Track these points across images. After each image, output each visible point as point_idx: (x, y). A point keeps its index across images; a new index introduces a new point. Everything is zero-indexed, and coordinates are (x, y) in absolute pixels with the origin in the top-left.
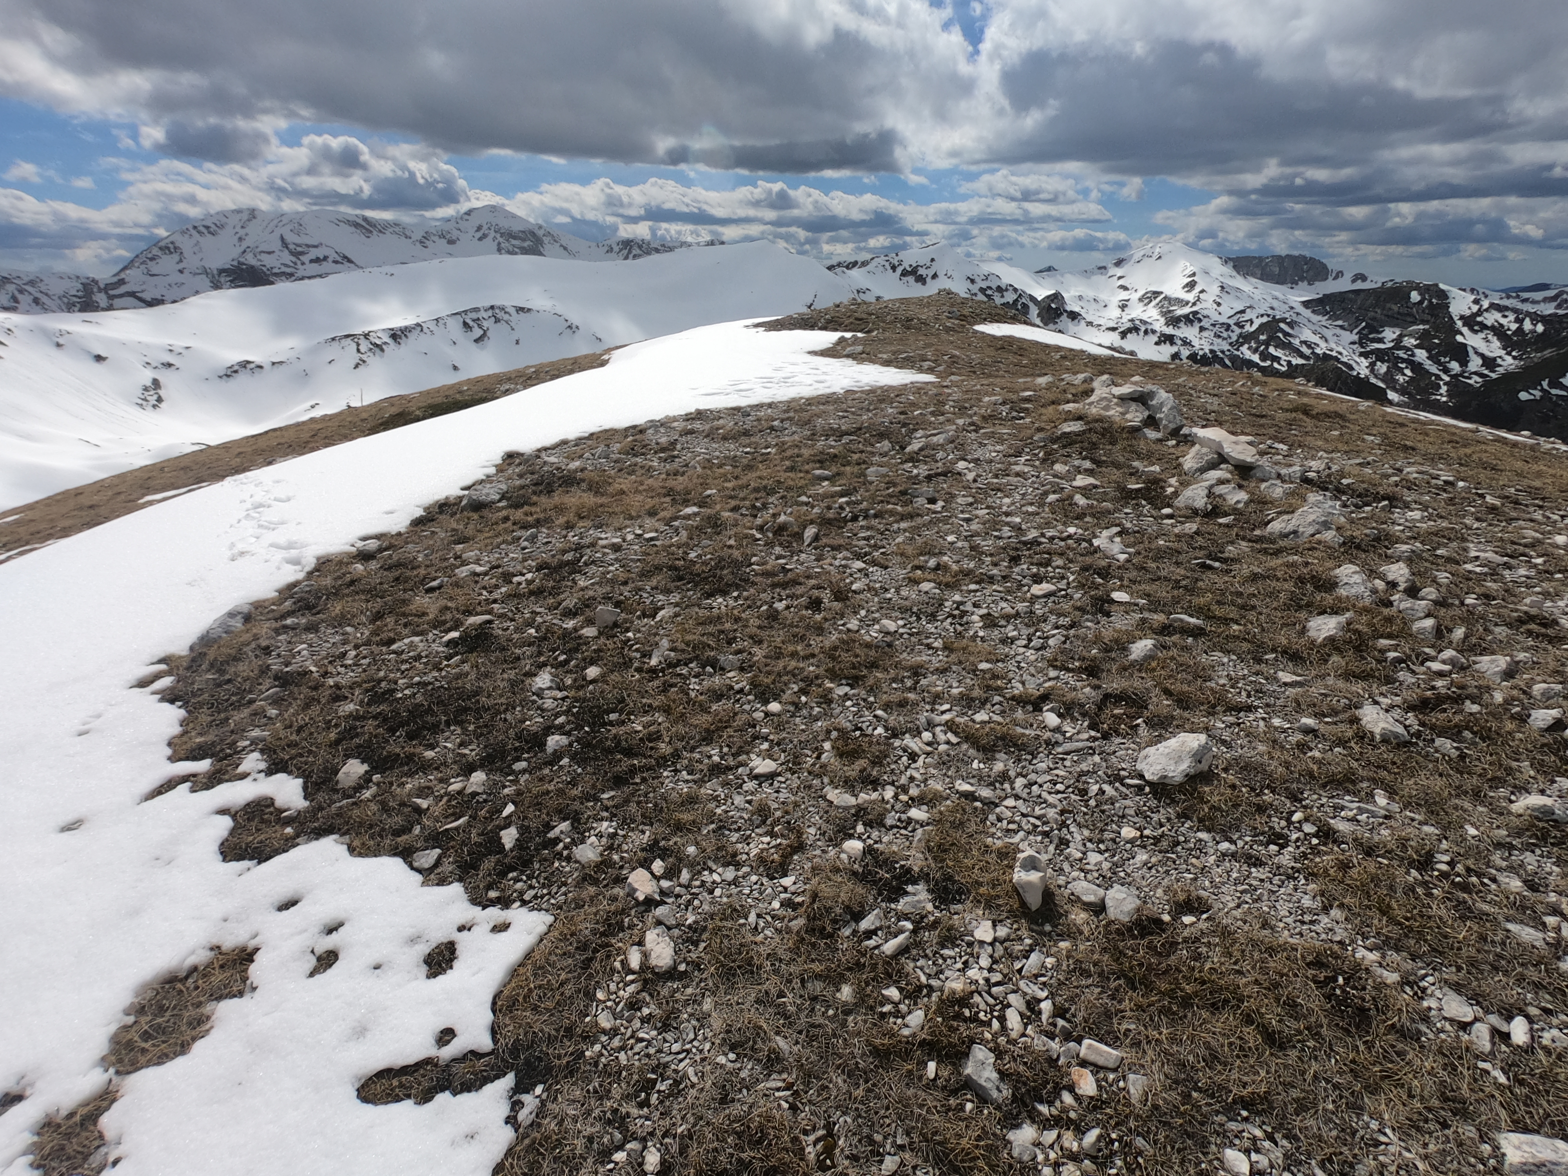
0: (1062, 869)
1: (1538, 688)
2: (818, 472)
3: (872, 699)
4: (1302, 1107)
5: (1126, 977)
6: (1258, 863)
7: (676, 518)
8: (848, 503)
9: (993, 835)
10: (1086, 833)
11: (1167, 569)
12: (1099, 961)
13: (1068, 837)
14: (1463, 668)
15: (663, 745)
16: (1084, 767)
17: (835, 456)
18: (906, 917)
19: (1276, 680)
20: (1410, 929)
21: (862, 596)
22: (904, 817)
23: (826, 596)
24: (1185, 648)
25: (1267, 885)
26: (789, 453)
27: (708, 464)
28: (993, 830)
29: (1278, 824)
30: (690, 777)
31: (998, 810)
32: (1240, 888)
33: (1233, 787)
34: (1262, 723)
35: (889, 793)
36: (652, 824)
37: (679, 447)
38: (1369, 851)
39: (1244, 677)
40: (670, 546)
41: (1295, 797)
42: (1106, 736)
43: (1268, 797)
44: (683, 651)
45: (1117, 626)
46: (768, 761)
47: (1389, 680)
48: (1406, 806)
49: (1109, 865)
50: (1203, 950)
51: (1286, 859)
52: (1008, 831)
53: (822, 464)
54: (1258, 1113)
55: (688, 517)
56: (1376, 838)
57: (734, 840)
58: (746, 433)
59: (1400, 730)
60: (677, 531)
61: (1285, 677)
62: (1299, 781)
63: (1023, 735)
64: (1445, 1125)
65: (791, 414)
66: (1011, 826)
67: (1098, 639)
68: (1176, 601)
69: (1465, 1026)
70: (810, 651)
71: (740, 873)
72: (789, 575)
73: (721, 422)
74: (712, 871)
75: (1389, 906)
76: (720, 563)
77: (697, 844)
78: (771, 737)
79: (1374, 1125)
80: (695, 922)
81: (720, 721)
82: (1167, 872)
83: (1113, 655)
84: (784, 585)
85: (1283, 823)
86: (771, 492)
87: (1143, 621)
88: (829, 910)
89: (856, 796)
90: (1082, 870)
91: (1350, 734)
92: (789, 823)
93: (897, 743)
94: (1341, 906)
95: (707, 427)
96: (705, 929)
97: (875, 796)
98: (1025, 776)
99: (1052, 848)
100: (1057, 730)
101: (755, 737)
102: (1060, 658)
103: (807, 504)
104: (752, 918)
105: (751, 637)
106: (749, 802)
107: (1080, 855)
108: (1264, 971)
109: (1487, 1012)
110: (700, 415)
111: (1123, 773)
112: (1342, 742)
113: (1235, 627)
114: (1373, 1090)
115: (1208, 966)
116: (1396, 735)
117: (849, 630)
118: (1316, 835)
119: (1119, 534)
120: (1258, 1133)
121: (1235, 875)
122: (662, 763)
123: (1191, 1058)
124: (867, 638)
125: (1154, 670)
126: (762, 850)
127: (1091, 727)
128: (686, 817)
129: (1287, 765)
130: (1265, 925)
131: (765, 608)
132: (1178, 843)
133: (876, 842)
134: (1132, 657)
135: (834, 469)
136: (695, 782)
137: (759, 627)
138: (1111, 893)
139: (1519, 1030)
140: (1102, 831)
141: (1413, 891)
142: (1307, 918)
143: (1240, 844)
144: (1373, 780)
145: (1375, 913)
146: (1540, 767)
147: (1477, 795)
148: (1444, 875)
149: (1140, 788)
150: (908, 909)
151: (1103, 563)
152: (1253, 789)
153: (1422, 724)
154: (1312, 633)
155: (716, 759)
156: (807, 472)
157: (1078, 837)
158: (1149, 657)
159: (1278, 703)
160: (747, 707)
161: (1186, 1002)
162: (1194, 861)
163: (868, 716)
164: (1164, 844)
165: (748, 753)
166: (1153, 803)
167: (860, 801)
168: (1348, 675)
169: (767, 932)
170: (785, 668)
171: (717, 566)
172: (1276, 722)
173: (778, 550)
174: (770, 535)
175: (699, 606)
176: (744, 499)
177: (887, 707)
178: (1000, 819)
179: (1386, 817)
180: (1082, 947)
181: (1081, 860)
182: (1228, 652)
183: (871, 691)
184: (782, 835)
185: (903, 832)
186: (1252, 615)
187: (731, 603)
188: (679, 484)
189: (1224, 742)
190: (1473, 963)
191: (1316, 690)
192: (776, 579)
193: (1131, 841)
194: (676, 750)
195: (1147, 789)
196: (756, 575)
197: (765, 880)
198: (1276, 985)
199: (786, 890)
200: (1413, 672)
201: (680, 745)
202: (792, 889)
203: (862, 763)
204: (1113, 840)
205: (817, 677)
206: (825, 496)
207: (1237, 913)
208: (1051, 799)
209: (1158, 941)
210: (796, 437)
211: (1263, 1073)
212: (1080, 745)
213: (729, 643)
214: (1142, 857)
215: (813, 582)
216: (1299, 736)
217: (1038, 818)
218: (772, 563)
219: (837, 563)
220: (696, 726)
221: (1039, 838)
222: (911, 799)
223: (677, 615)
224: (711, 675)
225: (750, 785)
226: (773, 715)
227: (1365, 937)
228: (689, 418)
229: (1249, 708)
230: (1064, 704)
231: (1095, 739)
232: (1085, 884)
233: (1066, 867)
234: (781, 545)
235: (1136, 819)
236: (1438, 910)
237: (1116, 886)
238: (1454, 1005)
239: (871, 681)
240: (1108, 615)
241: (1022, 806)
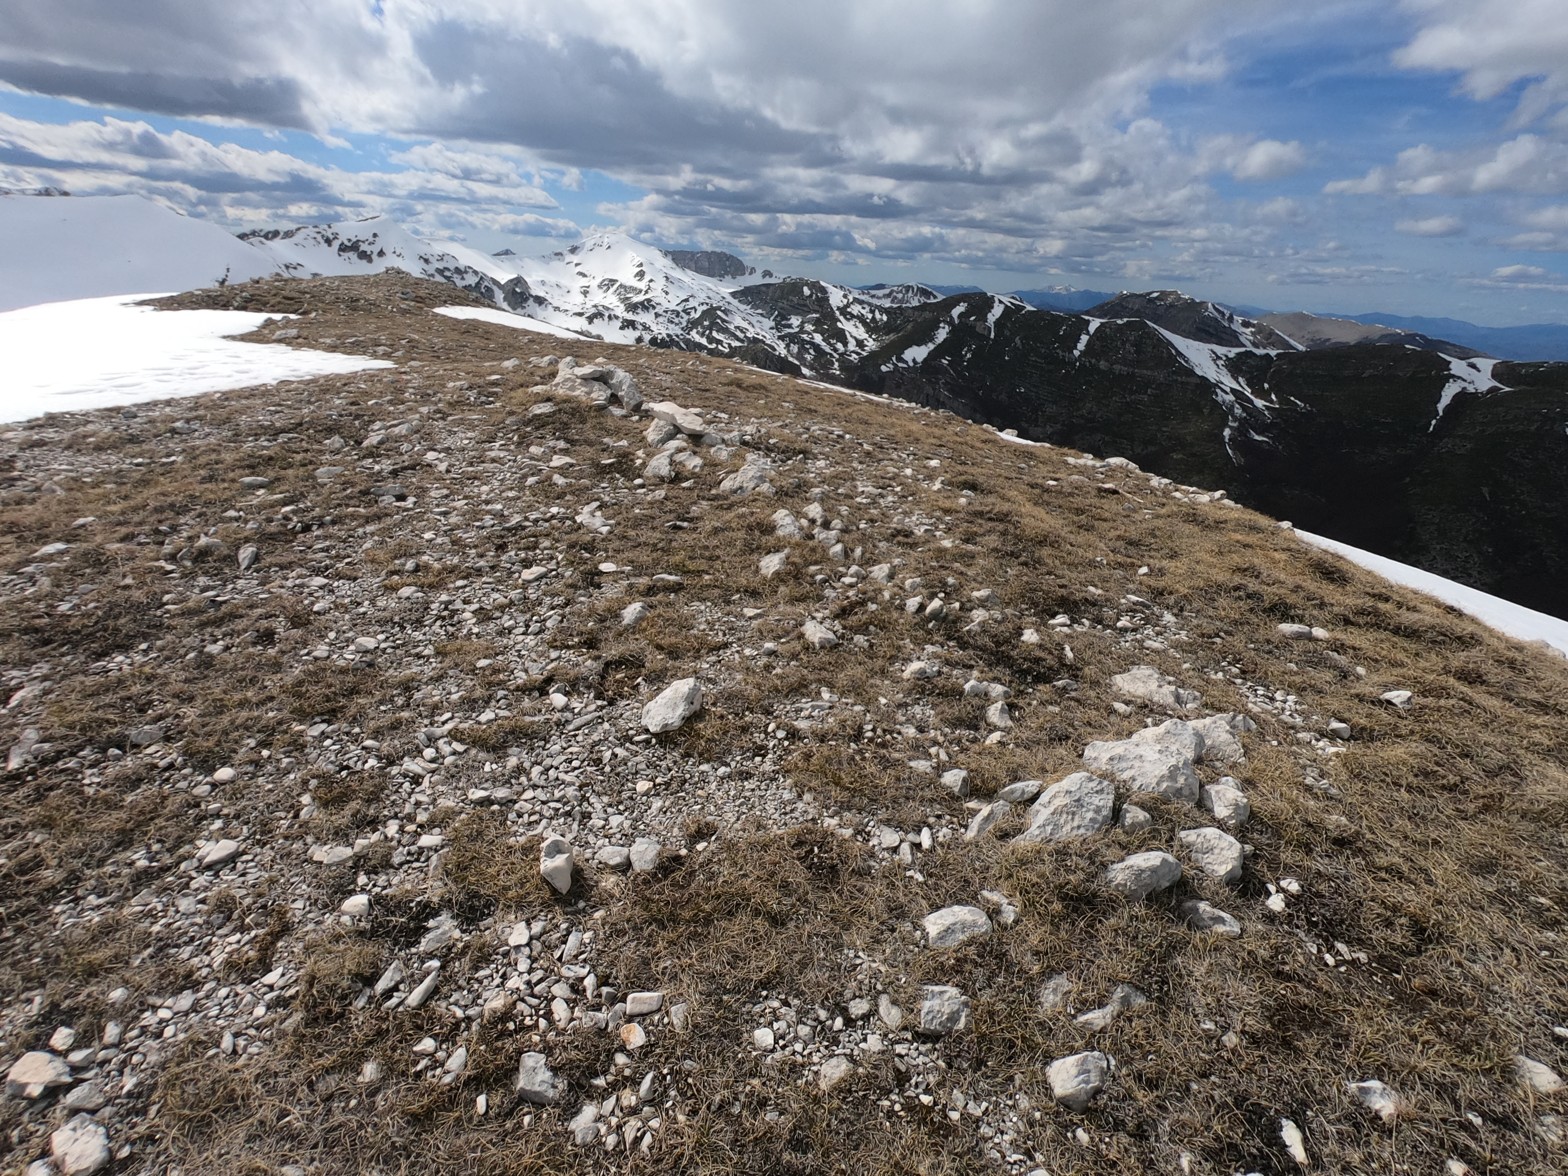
0: (587, 843)
1: (908, 582)
2: (248, 480)
3: (357, 730)
4: (803, 966)
5: (655, 920)
6: (748, 776)
7: (28, 562)
8: (294, 512)
9: (515, 834)
10: (606, 799)
11: (647, 535)
12: (632, 916)
13: (590, 809)
14: (864, 578)
15: (48, 873)
16: (595, 737)
17: (271, 458)
18: (431, 956)
19: (743, 616)
20: (855, 789)
21: (328, 616)
22: (413, 848)
23: (280, 626)
24: (669, 604)
25: (758, 793)
26: (203, 460)
27: (75, 484)
28: (515, 828)
29: (759, 738)
30: (102, 901)
31: (517, 806)
32: (738, 802)
33: (722, 717)
34: (737, 656)
35: (392, 829)
36: (43, 985)
37: (19, 464)
38: (822, 739)
39: (719, 619)
40: (22, 602)
41: (768, 712)
42: (612, 702)
43: (749, 717)
44: (65, 738)
45: (609, 595)
46: (223, 842)
47: (820, 598)
48: (842, 694)
49: (629, 822)
50: (715, 868)
51: (768, 766)
52: (530, 824)
53: (253, 468)
54: (774, 988)
55: (50, 558)
56: (826, 726)
57: (185, 956)
58: (133, 440)
59: (831, 636)
60: (32, 579)
61: (749, 612)
62: (769, 697)
63: (532, 723)
64: (893, 930)
65: (201, 412)
66: (533, 818)
67: (592, 611)
68: (656, 562)
69: (895, 850)
70: (267, 693)
71: (201, 994)
72: (224, 608)
73: (90, 427)
74: (155, 1008)
75: (840, 778)
76: (112, 611)
77: (125, 983)
78: (225, 811)
79: (852, 954)
80: (139, 1084)
81: (142, 813)
82: (680, 811)
83: (608, 624)
84: (218, 622)
85: (763, 736)
86: (184, 510)
87: (631, 586)
88: (332, 989)
89: (352, 845)
90: (606, 836)
91: (799, 648)
92: (264, 907)
93: (395, 770)
94: (810, 789)
95: (67, 435)
96: (154, 1087)
97: (375, 837)
98: (539, 764)
99: (575, 826)
100: (566, 708)
101: (200, 819)
102: (559, 638)
103: (237, 519)
104: (227, 1042)
105: (176, 696)
106: (203, 901)
107: (602, 822)
108: (762, 866)
109: (907, 833)
110: (52, 420)
111: (631, 732)
112: (795, 656)
113: (707, 577)
114: (846, 927)
115: (721, 880)
116: (829, 641)
117: (316, 659)
118: (786, 738)
119: (600, 508)
120: (776, 1004)
121: (732, 793)
122: (52, 893)
123: (718, 967)
124: (342, 663)
125: (645, 630)
126: (231, 954)
127: (598, 696)
128: (101, 955)
129: (758, 686)
130: (759, 827)
131: (192, 655)
132: (685, 781)
133: (384, 888)
134: (625, 622)
135: (271, 474)
136: (112, 904)
137: (186, 681)
138: (635, 848)
139: (925, 838)
140: (620, 792)
141: (853, 759)
142: (788, 809)
143: (733, 764)
144: (819, 681)
145: (832, 787)
146: (915, 640)
147: (883, 672)
148: (871, 740)
149: (647, 742)
150: (432, 946)
151: (588, 538)
152: (737, 715)
153: (844, 628)
154: (763, 571)
155: (142, 863)
156: (233, 481)
157: (599, 806)
158: (640, 619)
159: (748, 635)
160: (183, 784)
161: (708, 921)
162: (700, 792)
163: (354, 750)
164: (674, 785)
165: (191, 842)
166: (660, 752)
167: (357, 849)
168: (794, 600)
169: (253, 1050)
170: (232, 722)
171: (107, 616)
172: (747, 652)
173: (202, 580)
174: (188, 564)
175: (85, 673)
176: (140, 524)
177: (377, 734)
178: (520, 815)
179: (831, 708)
180: (615, 910)
181: (603, 827)
182: (703, 600)
183: (354, 721)
184: (258, 925)
185: (416, 865)
186: (718, 564)
187: (139, 658)
188: (29, 514)
189: (710, 680)
190: (895, 801)
191: (772, 618)
192: (204, 617)
193: (646, 794)
194: (73, 872)
195: (654, 741)
196: (173, 616)
197: (239, 989)
198: (772, 874)
199: (271, 988)
200: (834, 588)
201: (77, 863)
202: (281, 983)
203: (354, 805)
204: (631, 798)
205: (280, 723)
206: (260, 508)
207: (737, 826)
208: (568, 778)
209: (678, 875)
210: (212, 440)
211: (773, 952)
212: (589, 717)
213: (142, 710)
214: (657, 804)
215: (259, 611)
216: (765, 660)
217: (558, 801)
218: (195, 598)
219: (289, 583)
220: (102, 831)
221: (562, 820)
222: (421, 826)
223: (46, 692)
224: (118, 759)
225: (201, 880)
226: (223, 783)
227: (828, 808)
228: (32, 425)
229: (726, 645)
230: (569, 681)
231: (602, 708)
232: (610, 849)
233: (591, 839)
234: (206, 573)
235: (648, 772)
236: (871, 768)
237: (638, 840)
238: (888, 836)
239: (353, 710)
240: (599, 586)
241: (541, 795)
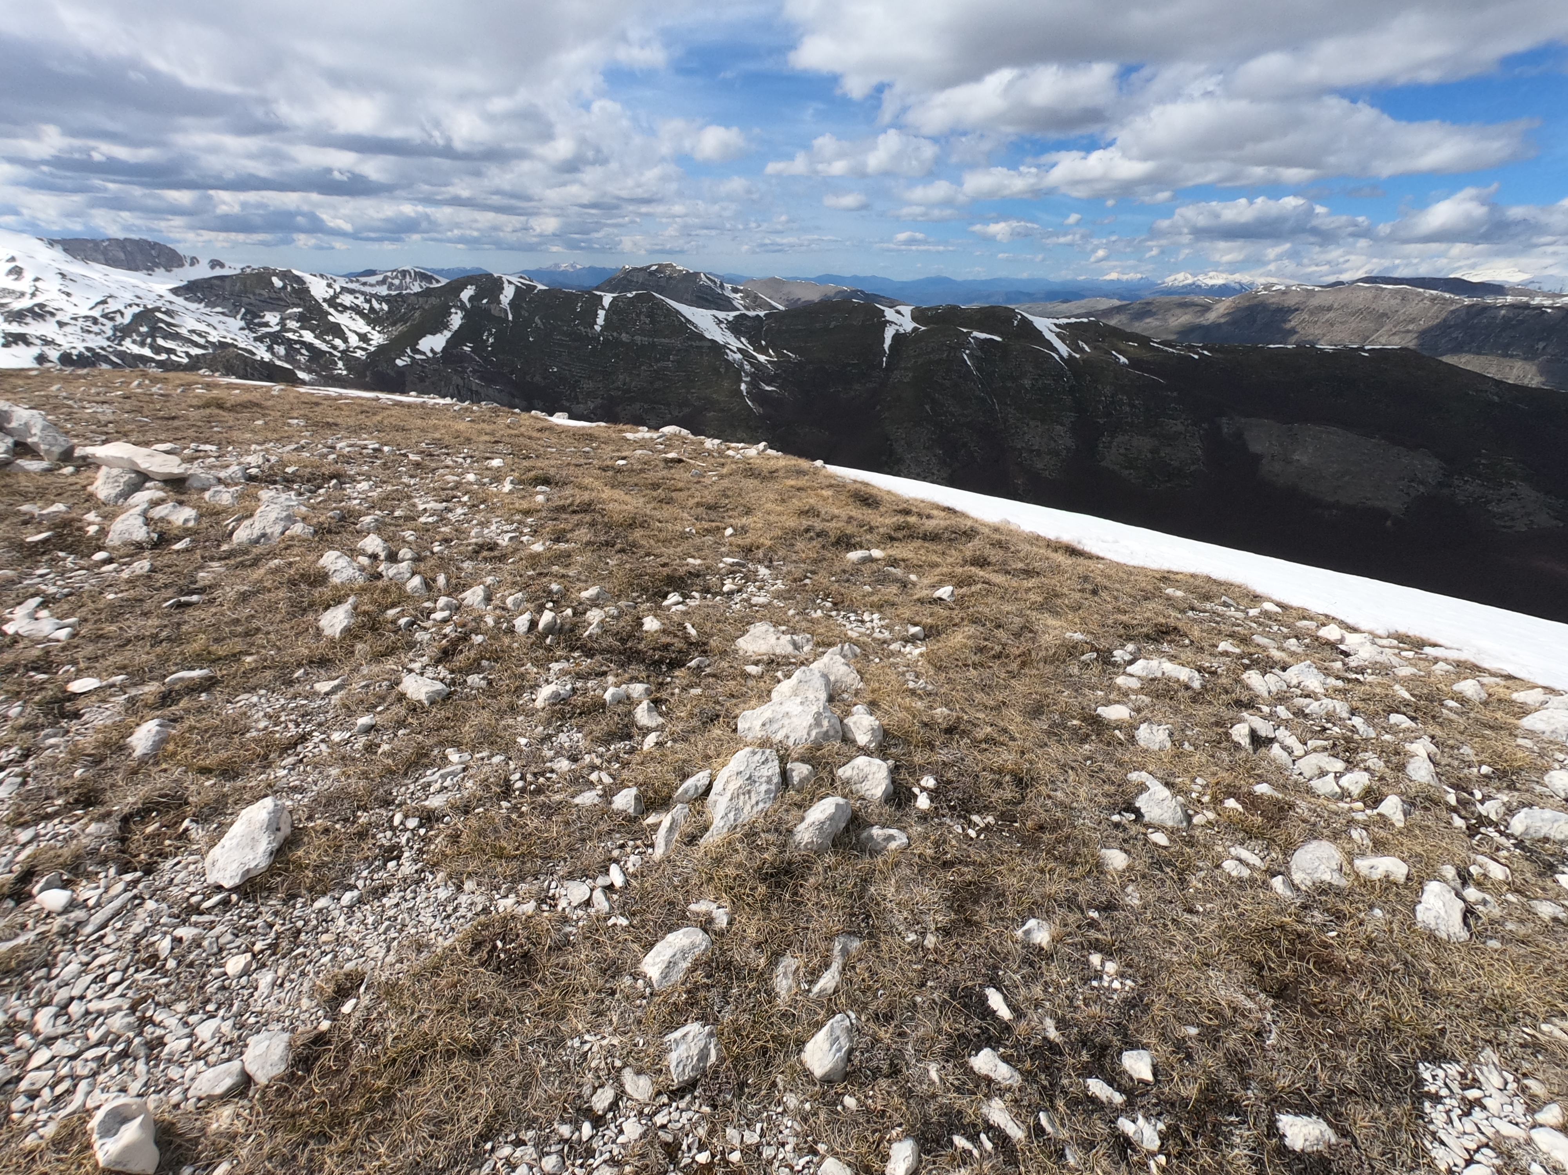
0: (169, 1081)
1: (509, 601)
4: (525, 1087)
5: (312, 1136)
6: (386, 890)
9: (33, 1128)
10: (181, 1007)
11: (134, 625)
12: (274, 1149)
13: (159, 1032)
14: (458, 608)
16: (137, 927)
19: (316, 694)
20: (523, 855)
24: (203, 709)
25: (404, 906)
28: (31, 1118)
29: (384, 838)
31: (23, 1085)
32: (381, 929)
33: (326, 831)
34: (323, 747)
38: (466, 810)
39: (283, 708)
41: (386, 803)
42: (149, 870)
43: (363, 818)
45: (99, 723)
47: (411, 645)
48: (474, 750)
49: (230, 1023)
50: (377, 1027)
51: (408, 868)
52: (57, 1099)
54: (499, 1131)
56: (466, 793)
59: (439, 686)
61: (323, 687)
62: (382, 784)
63: (14, 949)
64: (613, 993)
66: (59, 1090)
67: (76, 754)
68: (164, 659)
69: (588, 903)
75: (502, 849)
82: (303, 974)
83: (109, 763)
85: (389, 834)
87: (132, 701)
90: (198, 1059)
91: (403, 712)
94: (469, 875)
98: (48, 1004)
99: (141, 1067)
100: (72, 905)
102: (26, 808)
107: (187, 1041)
108: (439, 996)
109: (594, 879)
111: (194, 900)
112: (401, 724)
113: (249, 659)
114: (561, 1017)
115: (389, 1039)
116: (438, 693)
118: (421, 825)
119: (44, 605)
120: (507, 1151)
121: (370, 920)
123: (420, 1148)
125: (174, 754)
127: (124, 869)
129: (365, 775)
130: (420, 948)
132: (299, 932)
134: (137, 753)
138: (249, 1054)
139: (616, 877)
140: (201, 988)
141: (510, 819)
142: (449, 909)
143: (360, 884)
144: (440, 743)
145: (495, 862)
146: (536, 662)
147: (513, 709)
148: (523, 790)
149: (225, 903)
151: (36, 652)
152: (346, 820)
153: (452, 672)
154: (328, 632)
157: (172, 1022)
158: (160, 743)
159: (329, 716)
161: (388, 1098)
162: (325, 937)
164: (284, 944)
166: (249, 908)
168: (378, 657)
172: (336, 737)
178: (33, 1095)
179: (464, 770)
180: (244, 1152)
181: (190, 1047)
182: (253, 690)
186: (260, 639)
189: (294, 789)
190: (571, 848)
191: (356, 686)
193: (246, 972)
195: (234, 898)
198: (456, 999)
200: (425, 629)
204: (223, 988)
207: (391, 958)
208: (105, 1005)
209: (328, 1060)
211: (484, 1091)
212: (117, 903)
214: (265, 979)
216: (363, 740)
217: (98, 1044)
221: (115, 1069)
227: (497, 888)
229: (304, 738)
230: (64, 866)
231: (135, 883)
232: (210, 1073)
233: (174, 1072)
235: (238, 941)
236: (533, 823)
237: (251, 1041)
238: (575, 891)
240: (77, 715)
241: (63, 1048)
